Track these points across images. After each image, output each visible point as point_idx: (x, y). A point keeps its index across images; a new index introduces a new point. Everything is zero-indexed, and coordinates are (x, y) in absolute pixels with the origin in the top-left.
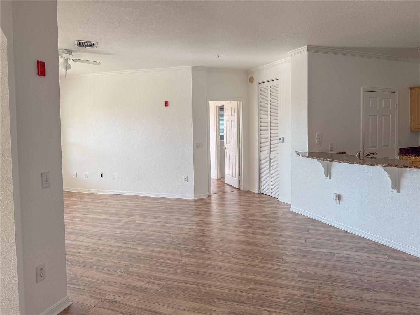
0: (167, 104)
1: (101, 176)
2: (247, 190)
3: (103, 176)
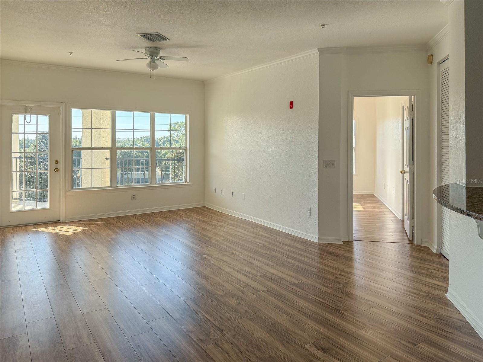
0: (291, 104)
1: (233, 195)
2: (422, 245)
3: (235, 194)
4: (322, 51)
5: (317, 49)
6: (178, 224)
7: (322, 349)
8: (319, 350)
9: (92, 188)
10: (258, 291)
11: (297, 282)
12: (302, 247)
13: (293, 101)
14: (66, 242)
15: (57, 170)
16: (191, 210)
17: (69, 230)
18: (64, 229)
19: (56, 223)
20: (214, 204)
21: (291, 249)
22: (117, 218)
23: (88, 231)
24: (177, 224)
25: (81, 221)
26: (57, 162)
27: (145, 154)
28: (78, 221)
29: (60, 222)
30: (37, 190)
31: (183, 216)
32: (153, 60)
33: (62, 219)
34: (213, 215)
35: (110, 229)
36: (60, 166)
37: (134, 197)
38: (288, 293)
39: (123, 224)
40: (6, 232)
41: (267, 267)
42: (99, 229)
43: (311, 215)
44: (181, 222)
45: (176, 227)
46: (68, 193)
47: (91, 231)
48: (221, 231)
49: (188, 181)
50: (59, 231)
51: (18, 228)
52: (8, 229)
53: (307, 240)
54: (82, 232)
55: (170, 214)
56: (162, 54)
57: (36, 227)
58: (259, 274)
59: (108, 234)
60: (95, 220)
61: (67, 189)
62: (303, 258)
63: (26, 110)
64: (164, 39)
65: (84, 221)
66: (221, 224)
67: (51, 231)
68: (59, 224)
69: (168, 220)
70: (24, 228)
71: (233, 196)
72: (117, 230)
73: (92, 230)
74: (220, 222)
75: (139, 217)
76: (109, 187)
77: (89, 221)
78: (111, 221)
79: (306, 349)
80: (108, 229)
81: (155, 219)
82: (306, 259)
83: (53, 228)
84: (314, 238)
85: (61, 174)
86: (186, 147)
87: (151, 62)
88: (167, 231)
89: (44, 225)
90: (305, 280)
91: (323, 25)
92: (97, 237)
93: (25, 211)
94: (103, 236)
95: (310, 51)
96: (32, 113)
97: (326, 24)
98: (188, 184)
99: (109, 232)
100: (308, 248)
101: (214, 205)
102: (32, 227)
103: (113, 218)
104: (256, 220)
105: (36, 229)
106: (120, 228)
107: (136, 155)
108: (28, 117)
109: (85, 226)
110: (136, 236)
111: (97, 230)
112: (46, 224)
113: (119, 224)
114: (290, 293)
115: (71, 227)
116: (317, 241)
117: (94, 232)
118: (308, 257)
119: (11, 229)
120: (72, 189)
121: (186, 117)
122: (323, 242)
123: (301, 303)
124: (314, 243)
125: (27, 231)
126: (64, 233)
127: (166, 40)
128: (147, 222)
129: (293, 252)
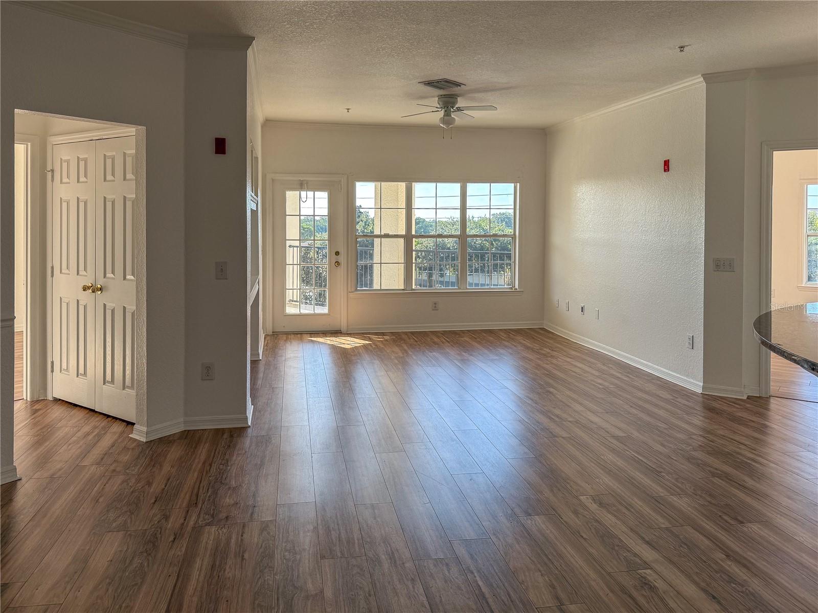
4: (708, 78)
5: (700, 75)
6: (491, 348)
7: (600, 504)
8: (595, 503)
9: (381, 290)
10: (555, 436)
11: (621, 434)
12: (669, 397)
13: (668, 160)
14: (341, 356)
15: (338, 263)
16: (518, 332)
17: (349, 342)
18: (343, 341)
19: (337, 333)
20: (557, 325)
21: (647, 397)
22: (412, 333)
23: (371, 346)
24: (488, 348)
25: (366, 333)
26: (337, 253)
27: (494, 244)
28: (363, 333)
29: (341, 333)
30: (314, 289)
31: (502, 339)
32: (447, 114)
33: (344, 329)
34: (549, 341)
35: (399, 346)
36: (342, 259)
37: (435, 307)
38: (598, 445)
39: (416, 341)
40: (279, 339)
41: (589, 413)
42: (384, 345)
43: (693, 349)
44: (495, 345)
45: (486, 351)
46: (351, 295)
47: (374, 346)
48: (549, 363)
49: (517, 286)
50: (337, 343)
51: (292, 336)
52: (281, 336)
53: (682, 388)
54: (365, 346)
55: (485, 335)
56: (461, 103)
57: (312, 335)
58: (571, 419)
59: (393, 352)
60: (383, 334)
61: (349, 290)
62: (657, 410)
63: (302, 186)
64: (458, 85)
65: (369, 333)
66: (555, 353)
67: (329, 342)
68: (339, 335)
69: (479, 343)
70: (299, 336)
71: (583, 313)
72: (406, 348)
73: (376, 345)
74: (555, 351)
75: (441, 335)
76: (403, 289)
77: (376, 334)
78: (404, 336)
79: (580, 500)
80: (396, 345)
81: (461, 339)
82: (661, 413)
83: (331, 338)
84: (696, 385)
85: (341, 271)
86: (515, 234)
87: (444, 116)
88: (471, 355)
89: (322, 334)
90: (636, 434)
91: (682, 48)
92: (379, 353)
93: (300, 315)
94: (387, 353)
95: (690, 79)
96: (308, 189)
97: (687, 46)
98: (516, 291)
99: (396, 349)
100: (677, 400)
101: (556, 327)
102: (309, 335)
103: (406, 333)
104: (613, 352)
105: (312, 339)
106: (411, 346)
107: (480, 245)
108: (303, 194)
109: (370, 339)
110: (427, 357)
111: (382, 346)
112: (325, 333)
113: (412, 340)
114: (600, 444)
115: (352, 339)
116: (700, 391)
117: (378, 348)
118: (667, 410)
119: (286, 335)
120: (356, 290)
121: (515, 188)
122: (710, 394)
123: (610, 457)
124: (694, 393)
125: (301, 339)
126: (342, 346)
127: (460, 86)
128: (449, 342)
129: (647, 401)
